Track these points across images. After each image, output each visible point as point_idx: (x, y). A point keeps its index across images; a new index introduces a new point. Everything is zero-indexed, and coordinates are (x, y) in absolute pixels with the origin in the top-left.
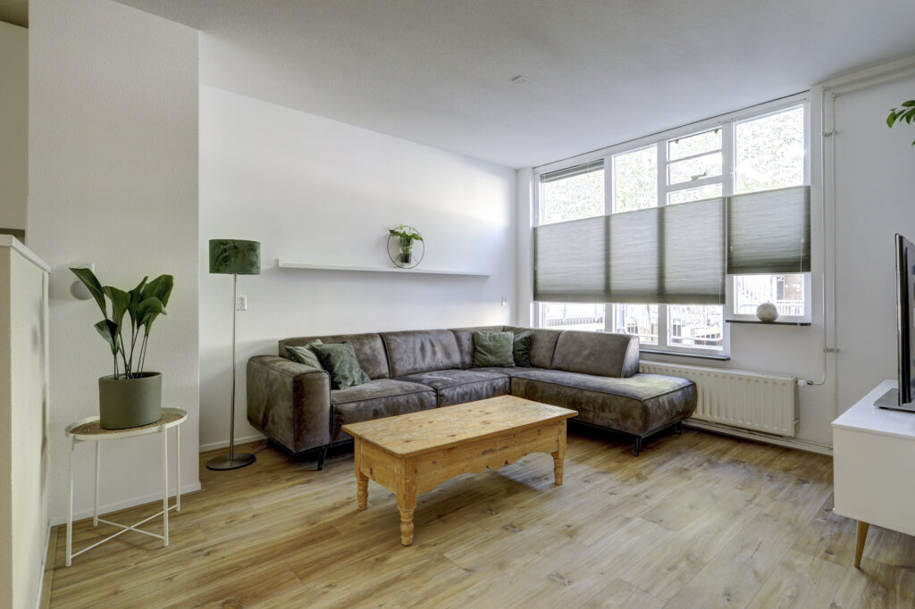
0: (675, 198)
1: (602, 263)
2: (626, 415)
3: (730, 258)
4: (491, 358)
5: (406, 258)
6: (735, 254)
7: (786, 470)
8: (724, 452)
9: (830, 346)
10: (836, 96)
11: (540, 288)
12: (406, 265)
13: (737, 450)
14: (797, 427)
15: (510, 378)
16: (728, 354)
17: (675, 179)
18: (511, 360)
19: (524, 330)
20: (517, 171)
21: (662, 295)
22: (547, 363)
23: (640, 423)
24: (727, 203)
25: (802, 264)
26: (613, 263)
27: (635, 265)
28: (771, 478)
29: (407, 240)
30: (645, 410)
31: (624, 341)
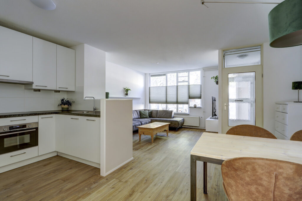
0: (179, 84)
1: (165, 96)
2: (175, 124)
3: (189, 96)
4: (145, 116)
5: (127, 94)
6: (190, 95)
7: (198, 131)
8: (189, 130)
9: (204, 111)
10: (205, 71)
11: (151, 101)
12: (127, 96)
13: (191, 129)
14: (200, 125)
15: (151, 120)
16: (189, 113)
17: (179, 80)
18: (148, 116)
19: (150, 110)
20: (145, 74)
21: (177, 103)
22: (156, 117)
23: (178, 125)
24: (189, 86)
25: (200, 98)
26: (168, 96)
27: (172, 97)
28: (197, 132)
29: (127, 90)
30: (178, 123)
31: (172, 112)
